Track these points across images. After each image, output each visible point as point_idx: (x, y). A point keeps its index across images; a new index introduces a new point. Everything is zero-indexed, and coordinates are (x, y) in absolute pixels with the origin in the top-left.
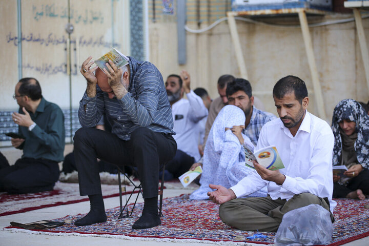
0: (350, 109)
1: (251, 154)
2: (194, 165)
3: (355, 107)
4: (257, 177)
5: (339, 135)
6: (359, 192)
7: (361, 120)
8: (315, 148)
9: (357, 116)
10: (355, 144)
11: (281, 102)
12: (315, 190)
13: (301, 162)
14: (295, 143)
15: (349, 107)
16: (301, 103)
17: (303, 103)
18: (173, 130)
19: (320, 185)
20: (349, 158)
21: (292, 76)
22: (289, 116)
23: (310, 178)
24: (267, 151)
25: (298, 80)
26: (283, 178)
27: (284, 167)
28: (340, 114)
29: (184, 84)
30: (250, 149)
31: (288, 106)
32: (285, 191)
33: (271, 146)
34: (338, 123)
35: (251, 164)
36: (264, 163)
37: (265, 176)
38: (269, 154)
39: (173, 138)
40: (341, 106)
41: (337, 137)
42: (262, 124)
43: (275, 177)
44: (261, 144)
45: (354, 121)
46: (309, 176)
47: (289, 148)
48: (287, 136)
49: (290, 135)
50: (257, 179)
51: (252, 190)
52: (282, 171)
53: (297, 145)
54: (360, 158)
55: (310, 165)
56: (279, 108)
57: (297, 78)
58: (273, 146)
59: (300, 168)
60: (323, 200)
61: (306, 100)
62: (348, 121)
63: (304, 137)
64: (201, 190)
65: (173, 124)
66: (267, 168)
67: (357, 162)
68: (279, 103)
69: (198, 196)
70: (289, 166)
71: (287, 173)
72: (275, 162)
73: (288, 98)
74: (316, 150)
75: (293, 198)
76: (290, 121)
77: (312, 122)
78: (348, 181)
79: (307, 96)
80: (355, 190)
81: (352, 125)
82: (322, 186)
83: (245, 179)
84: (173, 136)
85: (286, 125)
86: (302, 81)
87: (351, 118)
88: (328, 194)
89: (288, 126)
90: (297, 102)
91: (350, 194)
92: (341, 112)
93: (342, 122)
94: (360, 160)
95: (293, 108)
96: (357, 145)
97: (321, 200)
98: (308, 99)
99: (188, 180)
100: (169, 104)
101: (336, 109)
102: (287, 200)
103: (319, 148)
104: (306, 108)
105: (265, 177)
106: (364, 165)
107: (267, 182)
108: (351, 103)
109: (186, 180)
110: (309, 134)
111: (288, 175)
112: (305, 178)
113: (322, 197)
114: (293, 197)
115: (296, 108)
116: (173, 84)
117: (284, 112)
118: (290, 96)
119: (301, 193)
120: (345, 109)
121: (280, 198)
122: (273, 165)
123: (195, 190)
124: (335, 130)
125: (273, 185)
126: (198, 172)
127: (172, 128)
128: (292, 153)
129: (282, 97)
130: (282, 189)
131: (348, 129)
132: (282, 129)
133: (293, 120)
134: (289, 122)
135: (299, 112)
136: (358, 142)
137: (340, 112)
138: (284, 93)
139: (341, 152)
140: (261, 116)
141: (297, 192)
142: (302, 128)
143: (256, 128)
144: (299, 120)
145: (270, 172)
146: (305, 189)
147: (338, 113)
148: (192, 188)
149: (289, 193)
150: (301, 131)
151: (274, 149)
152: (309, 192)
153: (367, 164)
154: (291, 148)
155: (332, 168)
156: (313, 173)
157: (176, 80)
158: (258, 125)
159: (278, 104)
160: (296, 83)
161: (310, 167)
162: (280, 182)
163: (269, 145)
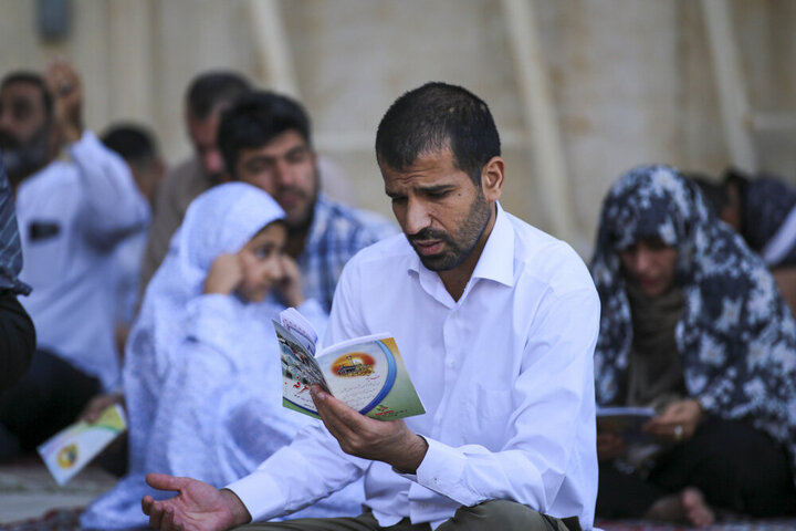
0: (664, 203)
1: (307, 360)
2: (97, 403)
3: (680, 197)
4: (324, 445)
5: (622, 296)
6: (691, 498)
7: (701, 240)
8: (532, 340)
9: (686, 229)
10: (680, 330)
11: (406, 180)
12: (533, 490)
13: (481, 391)
14: (461, 323)
15: (659, 193)
16: (477, 181)
17: (486, 179)
18: (23, 277)
19: (550, 472)
20: (654, 376)
21: (442, 86)
22: (439, 227)
23: (515, 446)
24: (363, 350)
25: (462, 97)
26: (419, 448)
27: (423, 412)
28: (627, 221)
29: (60, 108)
30: (301, 341)
31: (434, 194)
32: (428, 494)
33: (376, 336)
34: (619, 253)
35: (305, 398)
36: (351, 394)
37: (356, 442)
38: (369, 361)
39: (19, 305)
40: (632, 191)
41: (613, 303)
42: (344, 256)
43: (388, 443)
44: (342, 327)
45: (675, 247)
46: (512, 441)
47: (439, 341)
48: (432, 298)
49: (442, 295)
50: (324, 452)
51: (309, 491)
52: (414, 424)
53: (467, 332)
54: (695, 375)
55: (514, 400)
56: (400, 201)
57: (459, 90)
58: (386, 335)
59: (479, 411)
60: (562, 526)
61: (497, 169)
62: (655, 243)
63: (490, 301)
64: (121, 492)
65: (20, 257)
66: (364, 412)
67: (681, 390)
68: (400, 185)
69: (112, 515)
70: (442, 406)
71: (434, 431)
72: (392, 393)
73: (432, 167)
74: (533, 348)
75: (453, 520)
76: (441, 248)
77: (519, 246)
78: (653, 457)
79: (498, 153)
80: (676, 490)
81: (666, 258)
82: (557, 475)
83: (283, 454)
84: (21, 298)
85: (428, 262)
86: (478, 101)
87: (667, 232)
88: (580, 506)
89: (437, 264)
90: (462, 179)
91: (662, 505)
92: (632, 212)
93: (632, 249)
94: (696, 383)
95: (452, 200)
96: (688, 330)
97: (556, 529)
98: (500, 165)
99: (73, 457)
100: (5, 184)
101: (610, 201)
102: (434, 526)
103: (545, 338)
104: (495, 195)
105: (355, 444)
106: (708, 402)
107: (363, 463)
108: (665, 181)
109: (65, 457)
110: (508, 292)
111: (438, 439)
112: (495, 447)
113: (557, 514)
114: (452, 514)
115: (461, 200)
116: (21, 108)
117: (419, 216)
118: (438, 157)
119: (482, 503)
120: (646, 204)
121: (406, 520)
122: (384, 403)
123: (100, 496)
124: (608, 278)
125: (382, 472)
126: (110, 428)
127: (18, 269)
128: (449, 360)
129: (410, 163)
130: (417, 490)
131: (654, 273)
132: (411, 272)
133: (450, 243)
134: (439, 251)
135: (471, 214)
136: (691, 320)
137: (626, 213)
138: (417, 149)
139: (629, 357)
140: (343, 227)
141: (467, 497)
142: (483, 270)
143: (324, 268)
144: (473, 242)
145: (372, 426)
146: (498, 485)
147: (619, 213)
148: (91, 486)
149: (440, 501)
150: (482, 281)
151: (387, 345)
152: (510, 499)
153: (718, 399)
154: (447, 340)
155: (593, 410)
156: (523, 430)
157: (33, 95)
158: (332, 258)
159: (396, 189)
160: (457, 111)
161: (514, 407)
162: (408, 464)
163: (368, 333)
